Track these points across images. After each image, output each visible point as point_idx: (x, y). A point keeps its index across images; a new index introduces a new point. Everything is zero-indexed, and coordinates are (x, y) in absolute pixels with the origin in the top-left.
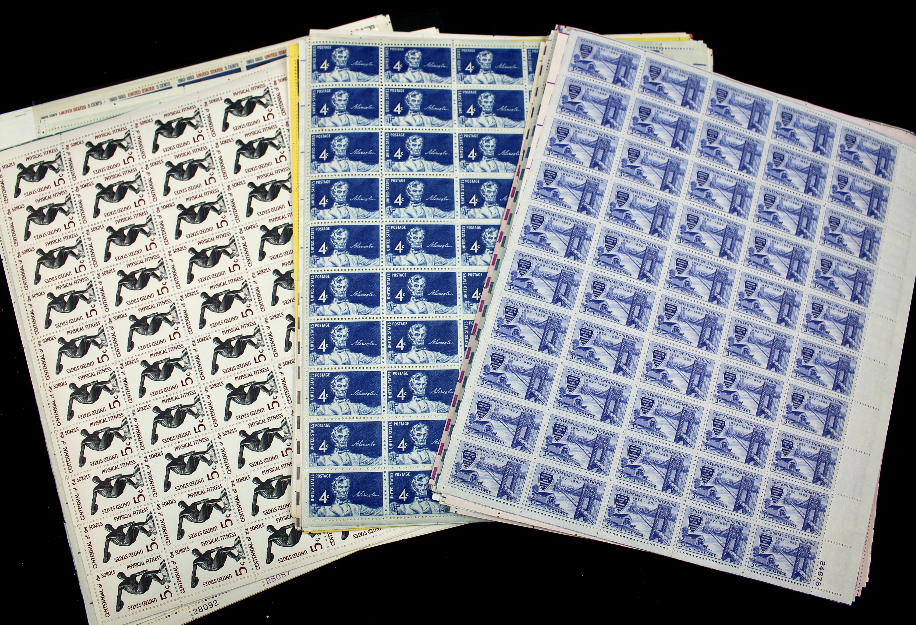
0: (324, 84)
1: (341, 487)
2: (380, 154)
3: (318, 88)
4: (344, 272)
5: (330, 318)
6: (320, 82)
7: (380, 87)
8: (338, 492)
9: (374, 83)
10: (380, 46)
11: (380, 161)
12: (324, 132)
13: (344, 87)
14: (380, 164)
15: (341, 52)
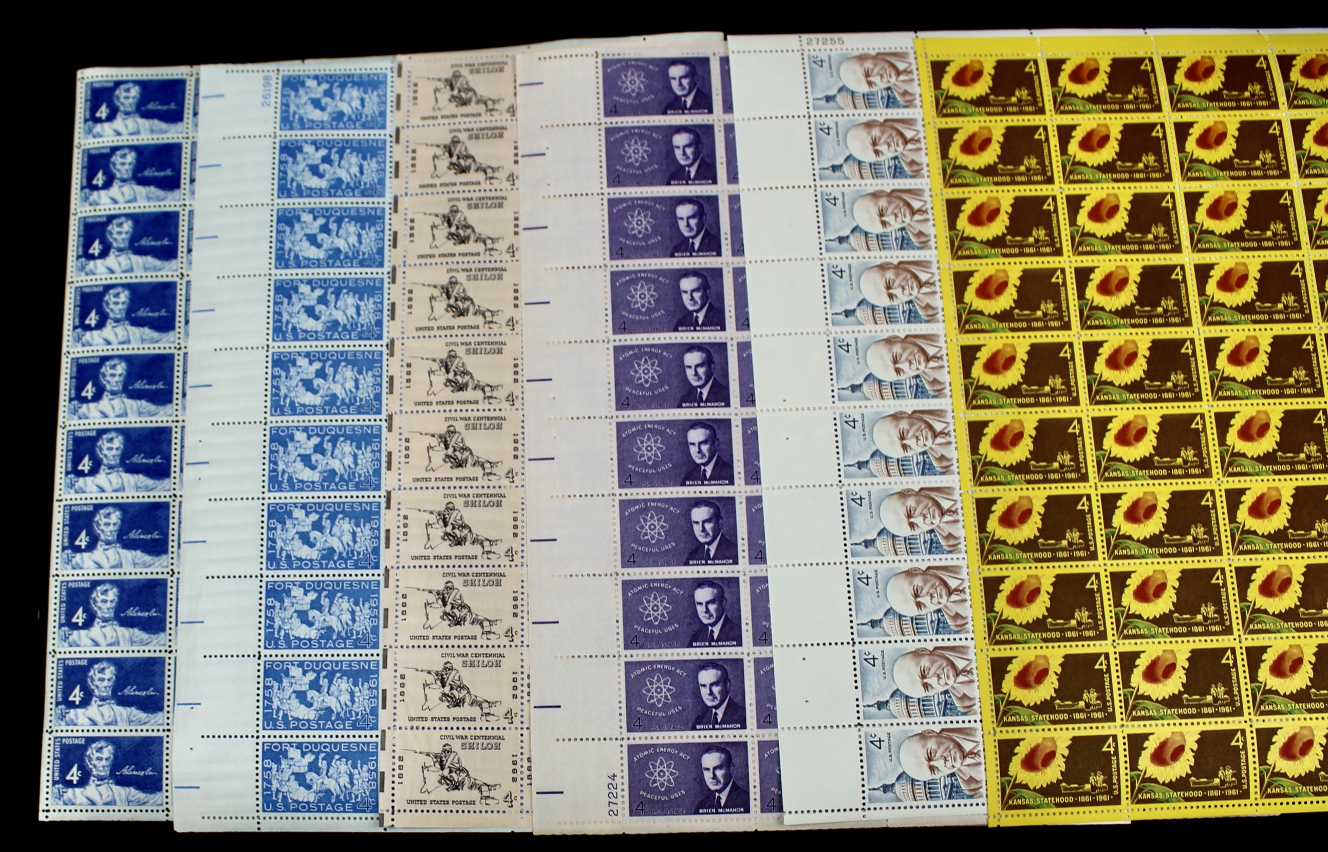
0: (100, 140)
1: (100, 759)
2: (180, 244)
3: (92, 146)
4: (117, 426)
5: (94, 496)
6: (94, 137)
7: (183, 141)
8: (95, 766)
9: (175, 136)
10: (188, 78)
11: (180, 254)
12: (98, 213)
13: (131, 143)
14: (180, 260)
15: (128, 90)
